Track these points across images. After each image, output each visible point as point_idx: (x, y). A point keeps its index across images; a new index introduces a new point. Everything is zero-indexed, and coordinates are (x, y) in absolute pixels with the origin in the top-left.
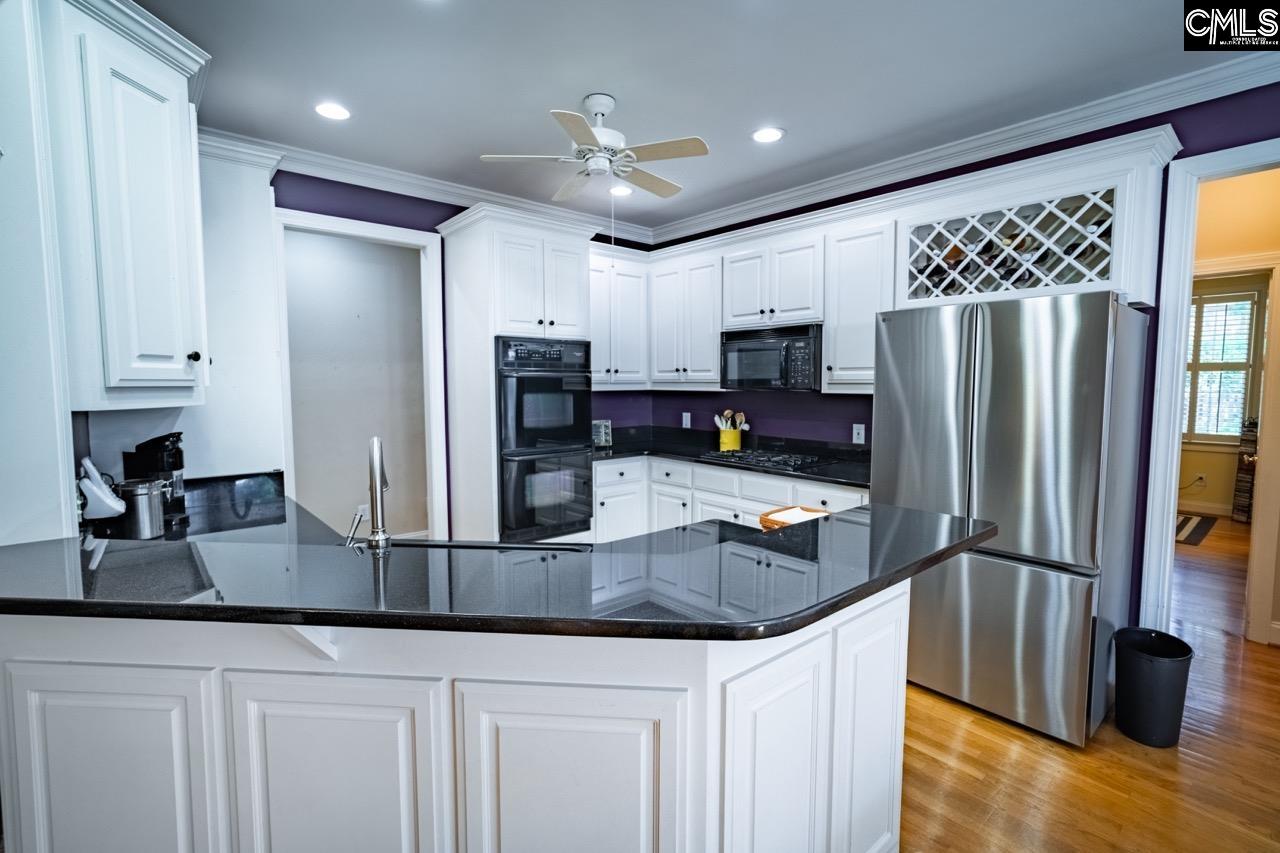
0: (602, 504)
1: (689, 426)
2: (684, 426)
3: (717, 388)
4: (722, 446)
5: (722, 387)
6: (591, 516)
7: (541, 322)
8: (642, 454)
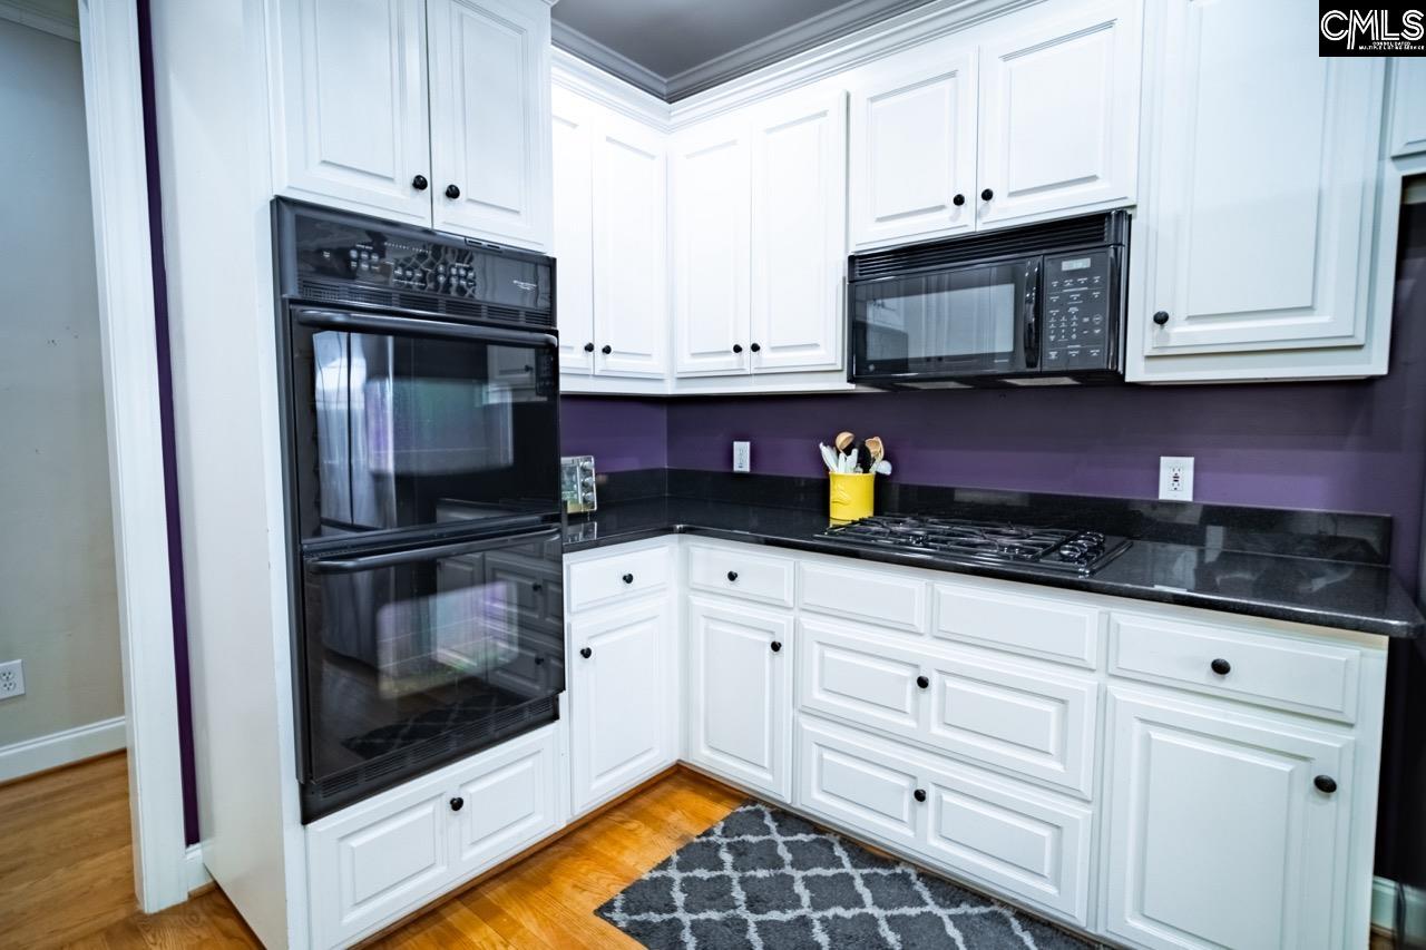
0: (586, 653)
1: (746, 468)
2: (736, 468)
3: (840, 384)
4: (833, 508)
5: (851, 380)
6: (562, 688)
7: (420, 184)
8: (670, 531)
